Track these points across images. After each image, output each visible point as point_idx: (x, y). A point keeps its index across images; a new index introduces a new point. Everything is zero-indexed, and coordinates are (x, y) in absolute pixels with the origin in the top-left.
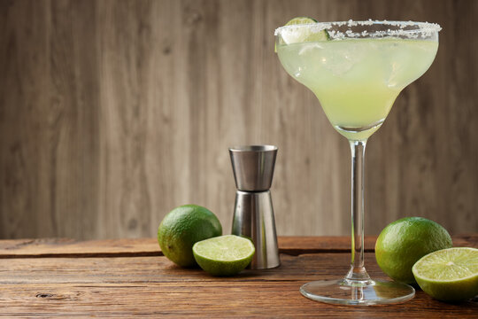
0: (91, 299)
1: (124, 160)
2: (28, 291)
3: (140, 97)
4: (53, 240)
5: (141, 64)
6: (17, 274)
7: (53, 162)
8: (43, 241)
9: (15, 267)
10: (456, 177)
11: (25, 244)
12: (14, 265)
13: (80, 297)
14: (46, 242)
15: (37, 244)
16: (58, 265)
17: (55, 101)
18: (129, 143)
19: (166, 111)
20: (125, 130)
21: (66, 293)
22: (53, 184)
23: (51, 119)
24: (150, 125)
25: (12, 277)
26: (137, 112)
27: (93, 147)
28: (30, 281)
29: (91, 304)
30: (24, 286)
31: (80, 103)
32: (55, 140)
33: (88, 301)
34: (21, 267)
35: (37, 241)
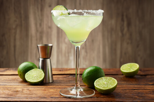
0: (27, 92)
1: (37, 40)
2: (7, 89)
3: (42, 20)
4: (15, 69)
5: (42, 10)
6: (4, 81)
7: (15, 40)
8: (12, 69)
9: (3, 79)
10: (138, 46)
11: (6, 70)
12: (3, 78)
13: (23, 91)
14: (13, 69)
15: (10, 70)
16: (17, 78)
17: (15, 21)
18: (38, 34)
19: (49, 24)
20: (37, 30)
21: (19, 89)
22: (15, 46)
23: (14, 27)
24: (45, 29)
25: (3, 82)
26: (40, 25)
27: (27, 35)
28: (8, 84)
29: (26, 94)
30: (6, 86)
31: (23, 22)
32: (15, 33)
33: (26, 93)
34: (5, 79)
35: (10, 69)
